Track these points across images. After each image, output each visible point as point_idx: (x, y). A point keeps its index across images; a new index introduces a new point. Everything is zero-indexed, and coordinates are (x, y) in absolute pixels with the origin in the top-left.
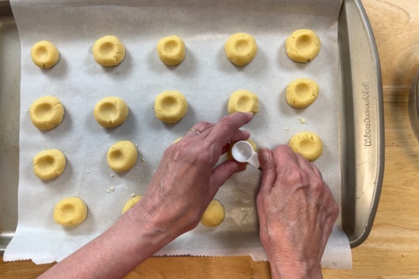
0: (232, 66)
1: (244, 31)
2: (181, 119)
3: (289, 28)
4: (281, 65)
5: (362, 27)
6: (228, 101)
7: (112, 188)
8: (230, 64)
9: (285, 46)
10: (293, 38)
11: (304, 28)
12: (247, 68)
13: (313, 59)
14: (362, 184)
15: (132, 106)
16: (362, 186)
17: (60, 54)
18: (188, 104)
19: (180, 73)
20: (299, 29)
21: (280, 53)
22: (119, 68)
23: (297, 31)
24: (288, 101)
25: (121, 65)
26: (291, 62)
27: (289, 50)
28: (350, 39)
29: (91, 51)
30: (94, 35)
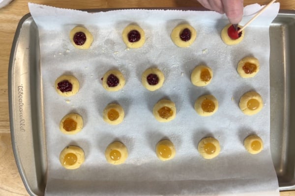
0: (122, 141)
1: (115, 166)
2: (157, 103)
3: (82, 170)
4: (87, 144)
5: (26, 171)
6: (125, 117)
7: (204, 52)
8: (124, 143)
9: (85, 157)
10: (79, 163)
11: (72, 170)
12: (111, 140)
13: (65, 149)
14: (24, 59)
15: (192, 110)
16: (24, 57)
17: (244, 145)
18: (153, 113)
19: (159, 134)
20: (76, 169)
21: (89, 152)
22: (202, 137)
23: (76, 168)
24: (81, 118)
25: (201, 139)
26: (81, 146)
27: (82, 154)
28: (34, 163)
29: (222, 147)
30: (220, 159)
